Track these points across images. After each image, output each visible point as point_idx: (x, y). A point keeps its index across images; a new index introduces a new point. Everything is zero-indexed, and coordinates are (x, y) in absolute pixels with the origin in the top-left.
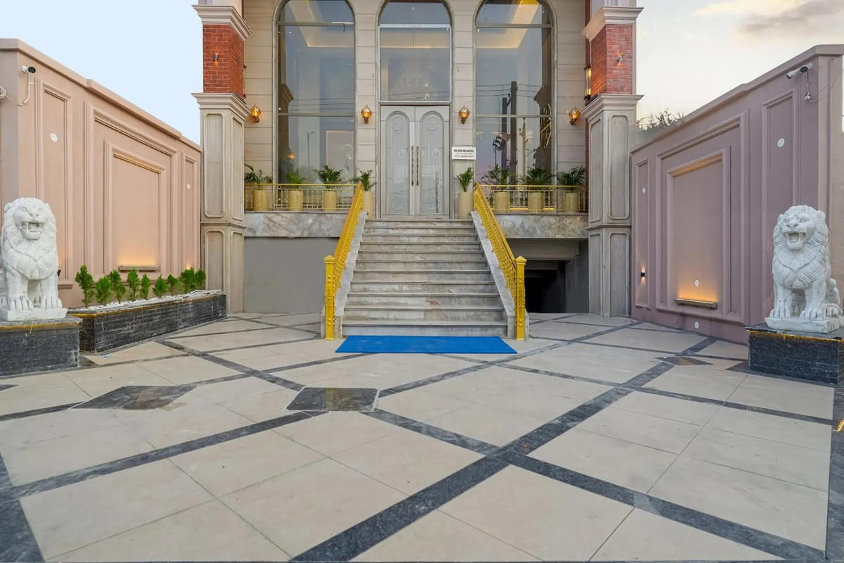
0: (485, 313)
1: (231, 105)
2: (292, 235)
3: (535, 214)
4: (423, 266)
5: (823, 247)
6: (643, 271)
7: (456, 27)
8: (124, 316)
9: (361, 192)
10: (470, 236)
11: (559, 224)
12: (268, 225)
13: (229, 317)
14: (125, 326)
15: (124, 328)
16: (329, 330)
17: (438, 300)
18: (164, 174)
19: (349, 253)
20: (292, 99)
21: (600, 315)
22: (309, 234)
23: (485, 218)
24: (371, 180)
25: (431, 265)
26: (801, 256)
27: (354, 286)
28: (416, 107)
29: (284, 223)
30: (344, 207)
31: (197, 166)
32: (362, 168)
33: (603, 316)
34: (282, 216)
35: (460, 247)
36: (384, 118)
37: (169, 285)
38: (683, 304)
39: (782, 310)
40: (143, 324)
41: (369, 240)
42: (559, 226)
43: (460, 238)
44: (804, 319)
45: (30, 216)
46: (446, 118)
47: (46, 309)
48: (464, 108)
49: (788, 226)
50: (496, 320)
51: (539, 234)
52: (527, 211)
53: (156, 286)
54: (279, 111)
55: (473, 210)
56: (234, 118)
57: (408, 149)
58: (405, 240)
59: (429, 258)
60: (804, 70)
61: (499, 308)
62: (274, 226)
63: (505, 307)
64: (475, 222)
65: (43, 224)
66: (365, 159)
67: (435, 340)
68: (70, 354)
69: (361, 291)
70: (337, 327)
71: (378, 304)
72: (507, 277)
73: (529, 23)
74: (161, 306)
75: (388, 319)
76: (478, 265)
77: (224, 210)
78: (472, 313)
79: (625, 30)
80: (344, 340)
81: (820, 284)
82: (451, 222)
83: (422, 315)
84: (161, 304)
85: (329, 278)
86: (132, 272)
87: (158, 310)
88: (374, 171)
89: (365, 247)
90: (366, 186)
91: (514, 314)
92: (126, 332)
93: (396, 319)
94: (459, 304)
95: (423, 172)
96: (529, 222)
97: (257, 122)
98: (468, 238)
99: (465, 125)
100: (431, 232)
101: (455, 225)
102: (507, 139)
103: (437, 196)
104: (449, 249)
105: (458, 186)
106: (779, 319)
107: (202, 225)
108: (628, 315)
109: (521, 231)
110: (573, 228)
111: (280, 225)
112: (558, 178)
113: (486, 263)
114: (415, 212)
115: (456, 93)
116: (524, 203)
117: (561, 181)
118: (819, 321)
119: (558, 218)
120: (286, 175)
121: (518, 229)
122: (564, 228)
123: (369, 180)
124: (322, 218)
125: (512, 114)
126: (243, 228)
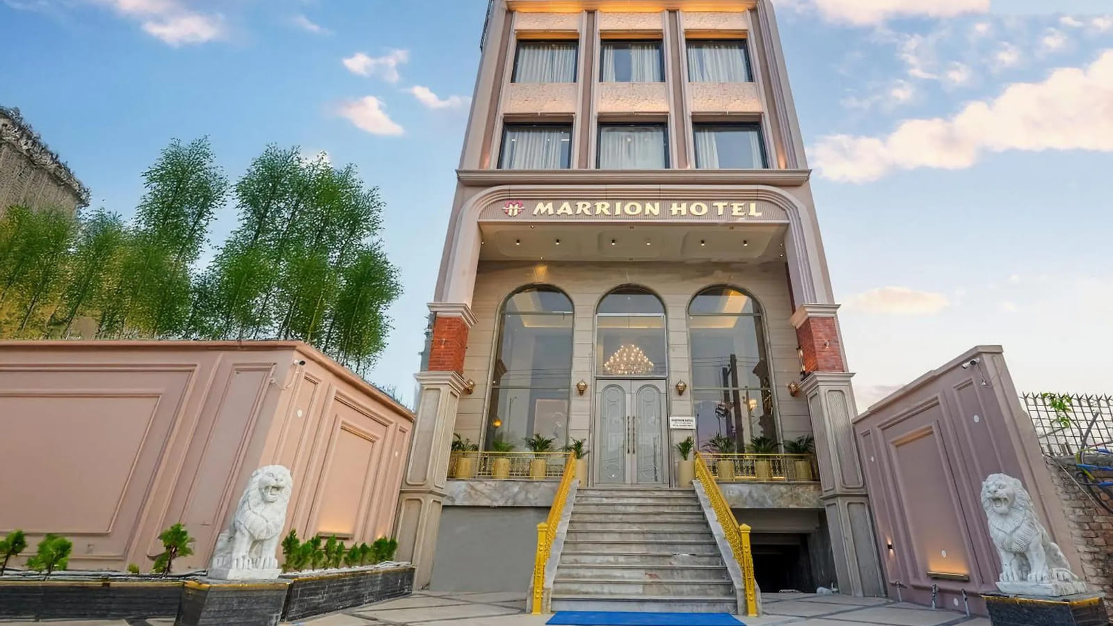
0: (712, 587)
1: (450, 381)
2: (495, 504)
3: (763, 483)
4: (641, 536)
5: (1028, 511)
6: (890, 543)
7: (670, 315)
8: (320, 583)
9: (574, 460)
10: (692, 506)
11: (790, 493)
12: (470, 493)
13: (414, 594)
14: (317, 594)
15: (317, 597)
16: (537, 603)
17: (658, 573)
18: (378, 443)
19: (560, 523)
20: (506, 371)
21: (851, 595)
22: (514, 503)
23: (708, 487)
24: (584, 448)
25: (651, 536)
26: (1010, 520)
27: (565, 558)
28: (633, 381)
29: (487, 492)
30: (555, 475)
31: (408, 434)
32: (575, 437)
33: (855, 597)
34: (486, 484)
35: (682, 516)
36: (599, 390)
37: (361, 555)
38: (937, 578)
39: (1009, 573)
40: (334, 594)
41: (581, 509)
42: (792, 496)
43: (682, 507)
44: (1032, 582)
45: (275, 481)
46: (663, 390)
47: (263, 568)
48: (680, 382)
49: (989, 492)
50: (726, 595)
51: (770, 504)
52: (755, 480)
53: (348, 555)
54: (494, 384)
55: (695, 479)
56: (451, 392)
57: (624, 419)
58: (622, 509)
59: (646, 528)
60: (973, 363)
61: (725, 581)
62: (476, 494)
63: (733, 579)
64: (697, 491)
65: (283, 488)
66: (579, 428)
67: (656, 615)
68: (271, 618)
69: (572, 563)
70: (545, 600)
71: (591, 577)
72: (734, 546)
73: (739, 312)
74: (353, 575)
75: (603, 593)
76: (702, 535)
77: (427, 478)
78: (697, 587)
79: (828, 321)
80: (552, 615)
81: (1037, 547)
82: (670, 491)
83: (640, 589)
84: (354, 574)
85: (541, 546)
86: (332, 539)
87: (350, 580)
88: (587, 439)
89: (576, 516)
90: (579, 455)
91: (743, 587)
92: (317, 601)
93: (611, 594)
94: (682, 577)
95: (640, 440)
96: (757, 491)
97: (470, 394)
98: (690, 507)
99: (683, 396)
100: (650, 501)
101: (675, 494)
102: (730, 407)
103: (655, 464)
104: (669, 518)
105: (677, 454)
106: (1008, 583)
107: (401, 492)
108: (884, 595)
109: (749, 500)
110: (807, 498)
111: (483, 494)
112: (785, 447)
113: (711, 534)
114: (632, 480)
115: (673, 368)
116: (750, 471)
117: (788, 450)
118: (1046, 583)
119: (789, 487)
120: (494, 443)
121: (746, 498)
122: (798, 497)
123: (583, 448)
124: (530, 486)
125: (733, 386)
126: (443, 496)
